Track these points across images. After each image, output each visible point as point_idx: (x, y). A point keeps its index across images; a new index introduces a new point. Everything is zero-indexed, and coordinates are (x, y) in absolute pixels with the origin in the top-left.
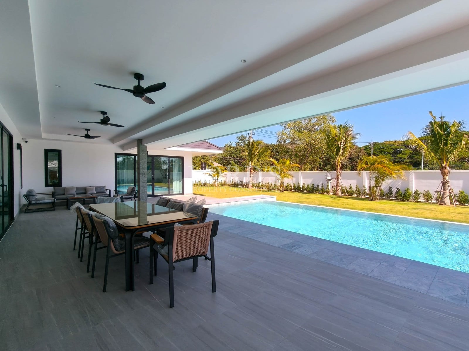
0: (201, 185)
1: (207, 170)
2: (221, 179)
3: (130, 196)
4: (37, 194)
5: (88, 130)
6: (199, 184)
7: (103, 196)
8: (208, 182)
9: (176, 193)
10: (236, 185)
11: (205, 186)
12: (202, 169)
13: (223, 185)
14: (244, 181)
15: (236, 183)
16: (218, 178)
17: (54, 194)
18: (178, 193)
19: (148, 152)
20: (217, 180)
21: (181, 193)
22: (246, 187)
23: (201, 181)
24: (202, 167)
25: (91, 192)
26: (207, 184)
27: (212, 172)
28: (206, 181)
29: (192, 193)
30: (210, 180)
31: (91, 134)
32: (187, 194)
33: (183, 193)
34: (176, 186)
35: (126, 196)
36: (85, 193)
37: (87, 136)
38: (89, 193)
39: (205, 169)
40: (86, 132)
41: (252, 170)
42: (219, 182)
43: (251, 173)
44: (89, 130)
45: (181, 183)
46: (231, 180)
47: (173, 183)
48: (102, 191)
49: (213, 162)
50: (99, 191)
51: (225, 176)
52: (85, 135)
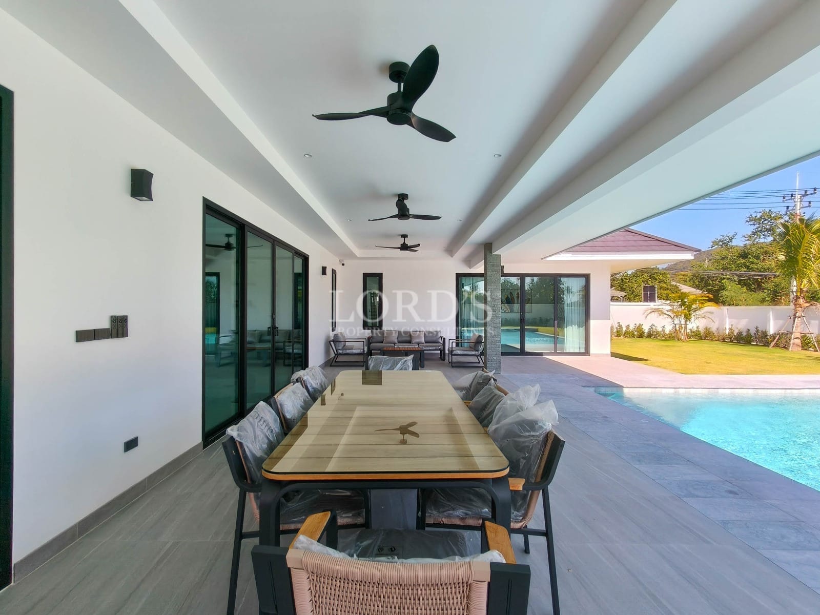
0: (641, 335)
1: (658, 304)
2: (696, 324)
3: (473, 353)
4: (347, 340)
5: (404, 236)
6: (636, 333)
7: (434, 348)
8: (660, 329)
9: (572, 351)
10: (743, 339)
11: (652, 337)
12: (646, 300)
13: (705, 336)
14: (772, 331)
15: (744, 334)
16: (686, 321)
17: (369, 341)
18: (577, 351)
19: (503, 267)
20: (683, 326)
21: (583, 351)
22: (777, 345)
23: (643, 327)
24: (645, 295)
25: (417, 340)
26: (657, 332)
27: (669, 308)
28: (654, 328)
29: (609, 352)
30: (665, 324)
31: (409, 242)
32: (596, 355)
33: (587, 353)
34: (572, 336)
35: (466, 351)
36: (410, 342)
37: (404, 247)
38: (414, 341)
39: (652, 299)
40: (401, 241)
41: (801, 301)
42: (690, 330)
43: (795, 309)
44: (407, 237)
45: (582, 330)
46: (728, 327)
47: (565, 329)
48: (434, 339)
49: (678, 284)
50: (429, 339)
51: (709, 315)
52: (401, 245)
